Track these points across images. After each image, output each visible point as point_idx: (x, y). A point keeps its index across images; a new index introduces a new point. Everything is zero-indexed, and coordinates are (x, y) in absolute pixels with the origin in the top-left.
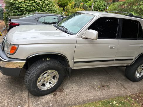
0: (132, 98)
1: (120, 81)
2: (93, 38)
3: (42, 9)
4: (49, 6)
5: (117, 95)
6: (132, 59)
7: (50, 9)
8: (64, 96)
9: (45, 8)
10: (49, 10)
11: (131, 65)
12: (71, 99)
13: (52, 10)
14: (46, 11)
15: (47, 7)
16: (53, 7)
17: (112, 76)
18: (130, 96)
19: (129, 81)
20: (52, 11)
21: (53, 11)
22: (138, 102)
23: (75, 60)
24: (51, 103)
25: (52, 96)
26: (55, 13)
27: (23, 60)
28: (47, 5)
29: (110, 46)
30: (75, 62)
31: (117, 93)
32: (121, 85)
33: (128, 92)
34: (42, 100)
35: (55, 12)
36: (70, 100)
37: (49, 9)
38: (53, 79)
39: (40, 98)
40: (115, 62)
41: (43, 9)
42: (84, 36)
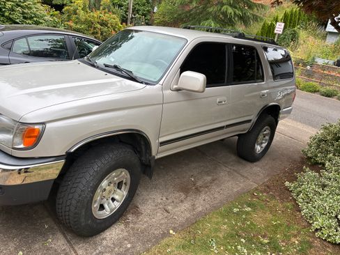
0: (262, 192)
1: (232, 165)
2: (197, 90)
3: (3, 16)
4: (22, 7)
5: (238, 192)
6: (249, 121)
7: (26, 13)
8: (145, 220)
9: (13, 10)
10: (25, 18)
11: (248, 132)
12: (163, 221)
13: (33, 15)
14: (18, 21)
15: (19, 9)
16: (35, 10)
17: (214, 158)
18: (256, 189)
19: (244, 162)
20: (31, 18)
21: (35, 19)
22: (273, 197)
23: (162, 140)
24: (126, 242)
25: (122, 226)
26: (41, 23)
27: (58, 158)
28: (17, 4)
29: (218, 100)
30: (162, 144)
31: (235, 190)
32: (235, 173)
33: (252, 183)
34: (105, 242)
35: (41, 21)
36: (161, 224)
37: (23, 13)
38: (118, 190)
39: (98, 238)
40: (225, 130)
41: (7, 14)
42: (175, 87)
